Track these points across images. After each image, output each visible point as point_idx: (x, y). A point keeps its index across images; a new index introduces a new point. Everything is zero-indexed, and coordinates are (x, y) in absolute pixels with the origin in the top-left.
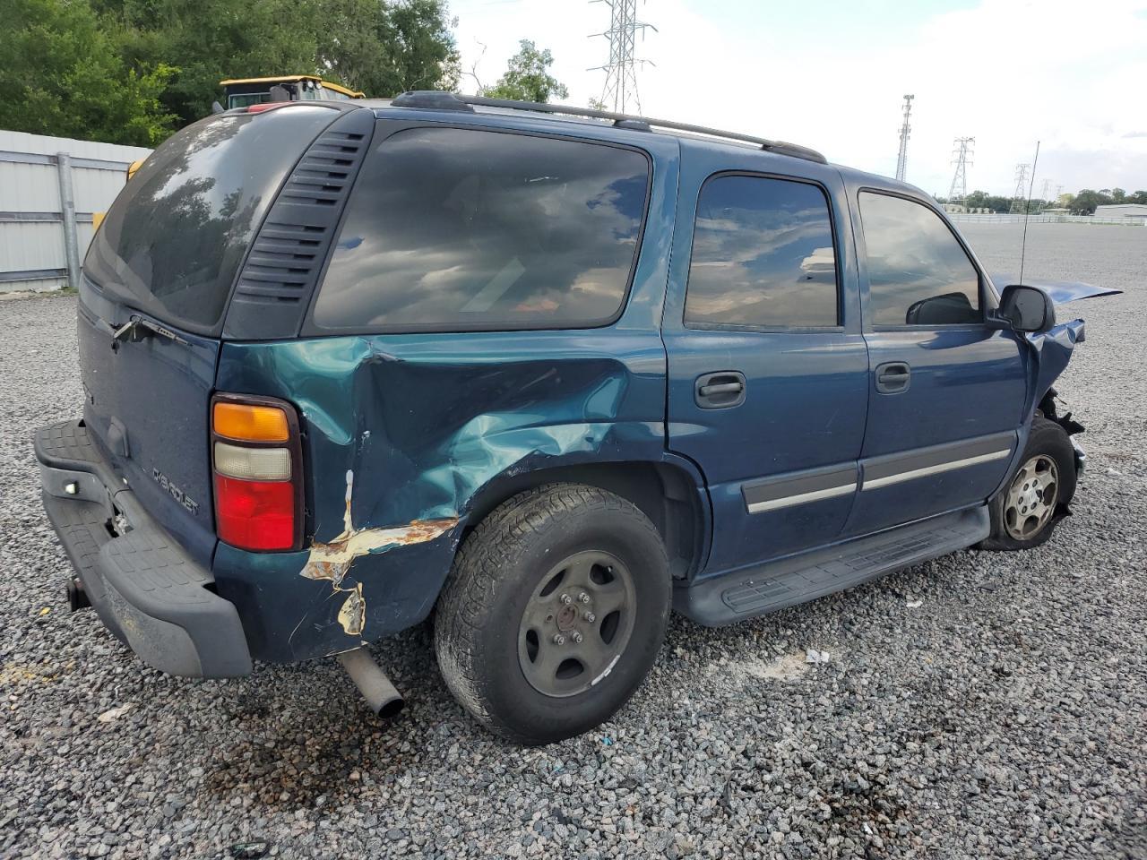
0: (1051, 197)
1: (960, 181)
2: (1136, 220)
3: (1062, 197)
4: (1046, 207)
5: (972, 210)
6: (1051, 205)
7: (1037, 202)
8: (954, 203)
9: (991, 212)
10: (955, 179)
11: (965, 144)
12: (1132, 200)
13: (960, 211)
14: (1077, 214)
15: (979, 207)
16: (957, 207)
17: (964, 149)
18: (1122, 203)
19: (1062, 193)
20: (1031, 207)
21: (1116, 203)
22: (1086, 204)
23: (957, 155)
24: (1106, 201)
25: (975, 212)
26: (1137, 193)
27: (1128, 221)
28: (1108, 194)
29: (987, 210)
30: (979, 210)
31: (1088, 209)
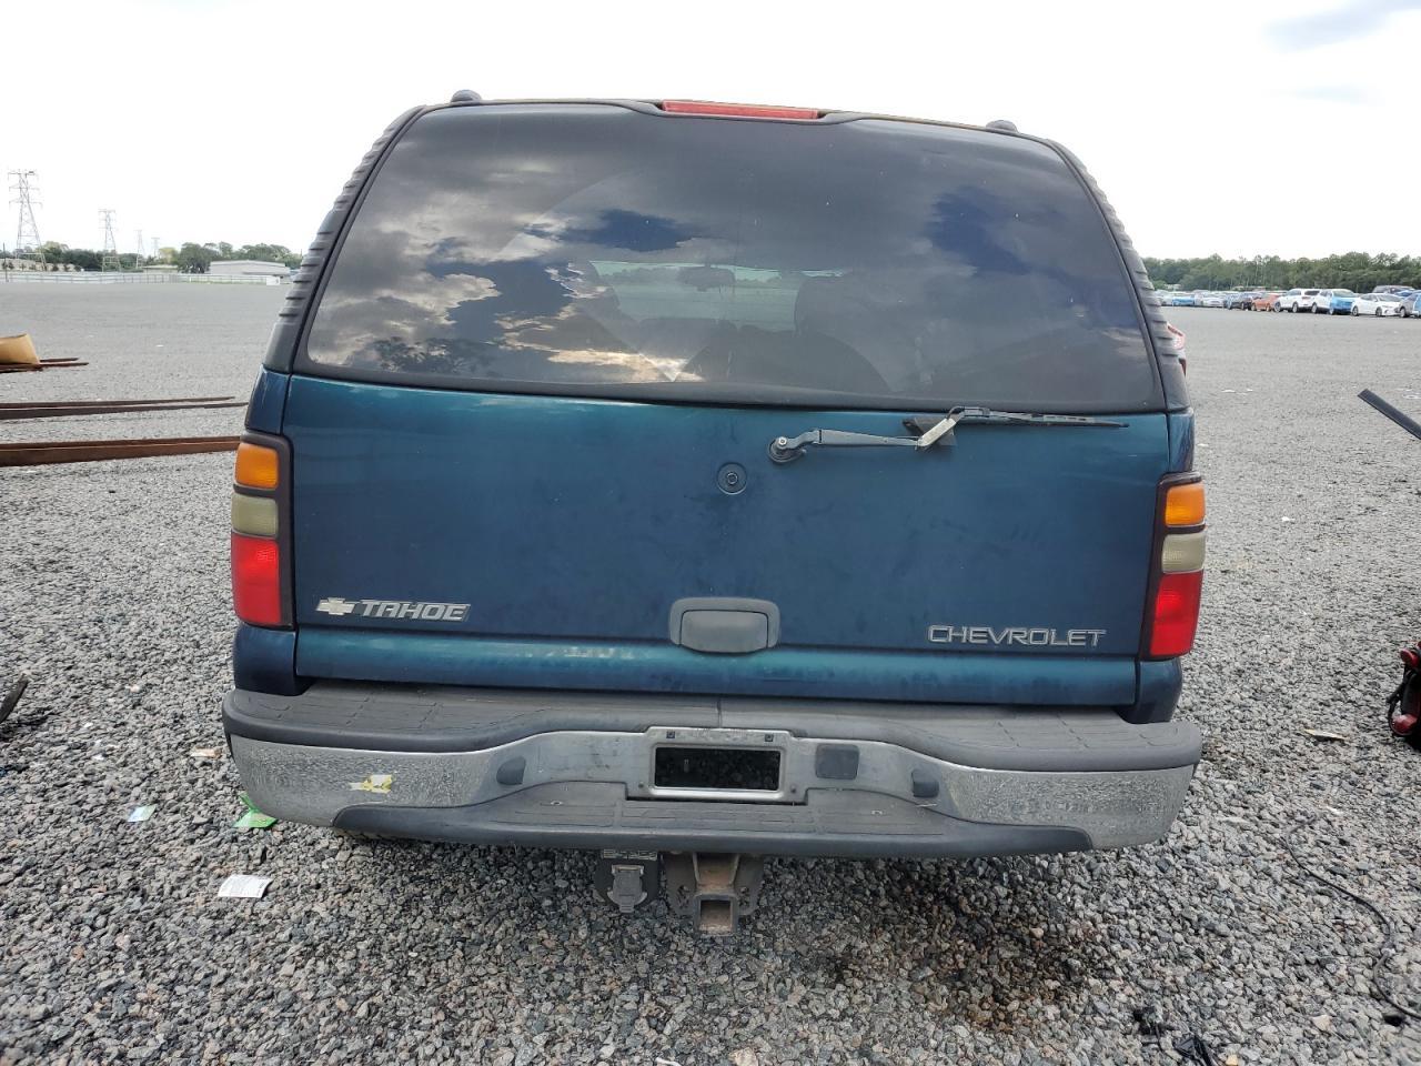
0: (147, 251)
1: (27, 228)
2: (256, 279)
3: (163, 251)
4: (147, 263)
5: (50, 266)
6: (151, 261)
7: (133, 258)
8: (23, 257)
9: (78, 269)
10: (20, 227)
11: (24, 179)
12: (241, 256)
13: (33, 268)
14: (187, 272)
15: (59, 262)
16: (28, 263)
17: (23, 187)
18: (232, 259)
19: (161, 247)
20: (129, 263)
21: (227, 259)
22: (195, 260)
23: (16, 194)
24: (217, 258)
25: (55, 269)
26: (245, 247)
27: (246, 279)
28: (214, 249)
29: (71, 266)
30: (61, 266)
31: (199, 265)
